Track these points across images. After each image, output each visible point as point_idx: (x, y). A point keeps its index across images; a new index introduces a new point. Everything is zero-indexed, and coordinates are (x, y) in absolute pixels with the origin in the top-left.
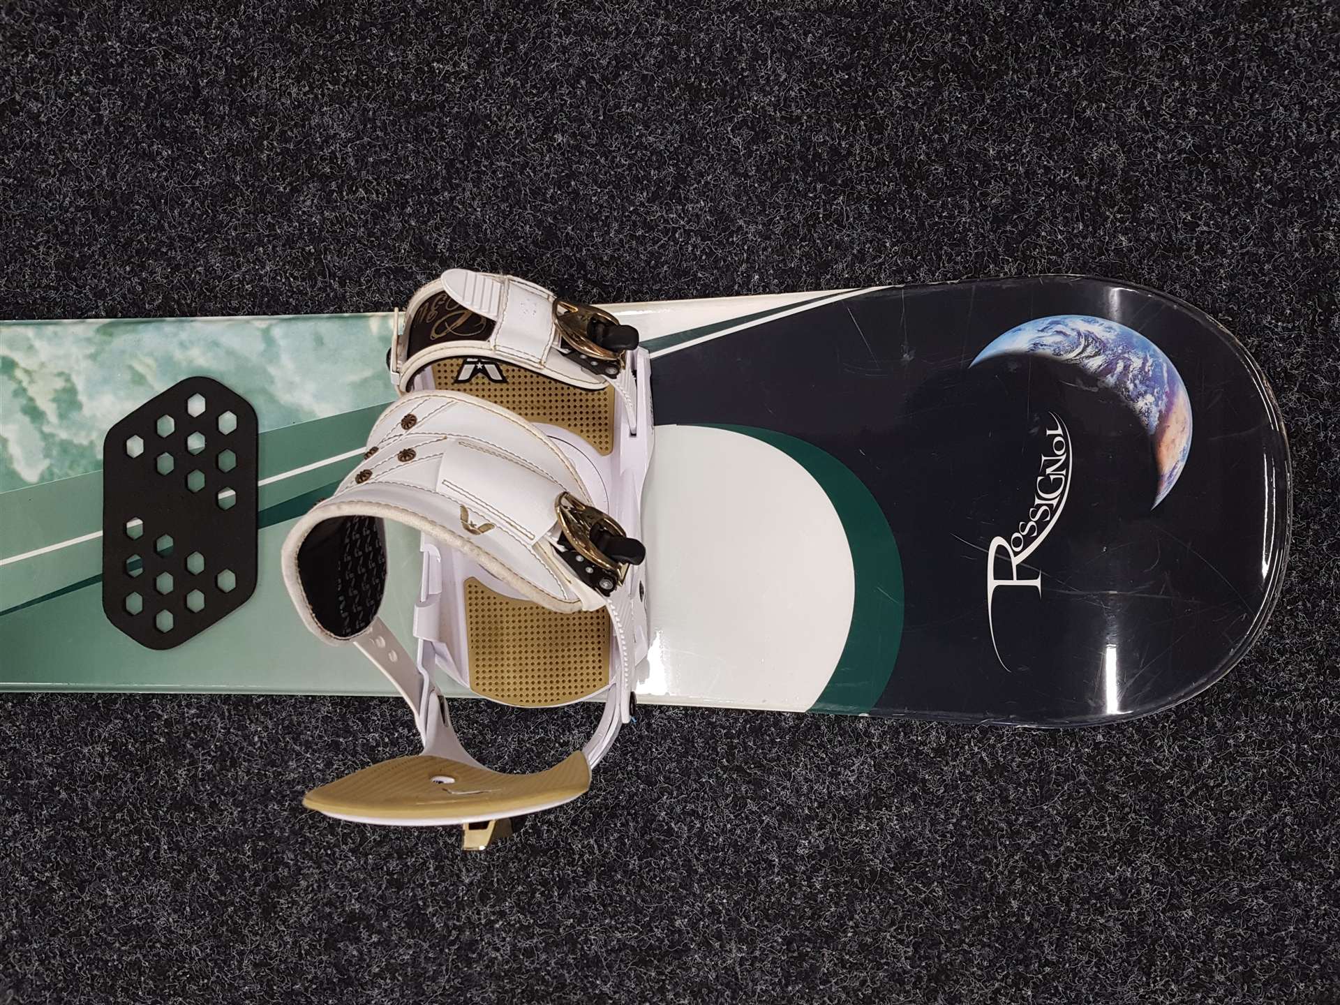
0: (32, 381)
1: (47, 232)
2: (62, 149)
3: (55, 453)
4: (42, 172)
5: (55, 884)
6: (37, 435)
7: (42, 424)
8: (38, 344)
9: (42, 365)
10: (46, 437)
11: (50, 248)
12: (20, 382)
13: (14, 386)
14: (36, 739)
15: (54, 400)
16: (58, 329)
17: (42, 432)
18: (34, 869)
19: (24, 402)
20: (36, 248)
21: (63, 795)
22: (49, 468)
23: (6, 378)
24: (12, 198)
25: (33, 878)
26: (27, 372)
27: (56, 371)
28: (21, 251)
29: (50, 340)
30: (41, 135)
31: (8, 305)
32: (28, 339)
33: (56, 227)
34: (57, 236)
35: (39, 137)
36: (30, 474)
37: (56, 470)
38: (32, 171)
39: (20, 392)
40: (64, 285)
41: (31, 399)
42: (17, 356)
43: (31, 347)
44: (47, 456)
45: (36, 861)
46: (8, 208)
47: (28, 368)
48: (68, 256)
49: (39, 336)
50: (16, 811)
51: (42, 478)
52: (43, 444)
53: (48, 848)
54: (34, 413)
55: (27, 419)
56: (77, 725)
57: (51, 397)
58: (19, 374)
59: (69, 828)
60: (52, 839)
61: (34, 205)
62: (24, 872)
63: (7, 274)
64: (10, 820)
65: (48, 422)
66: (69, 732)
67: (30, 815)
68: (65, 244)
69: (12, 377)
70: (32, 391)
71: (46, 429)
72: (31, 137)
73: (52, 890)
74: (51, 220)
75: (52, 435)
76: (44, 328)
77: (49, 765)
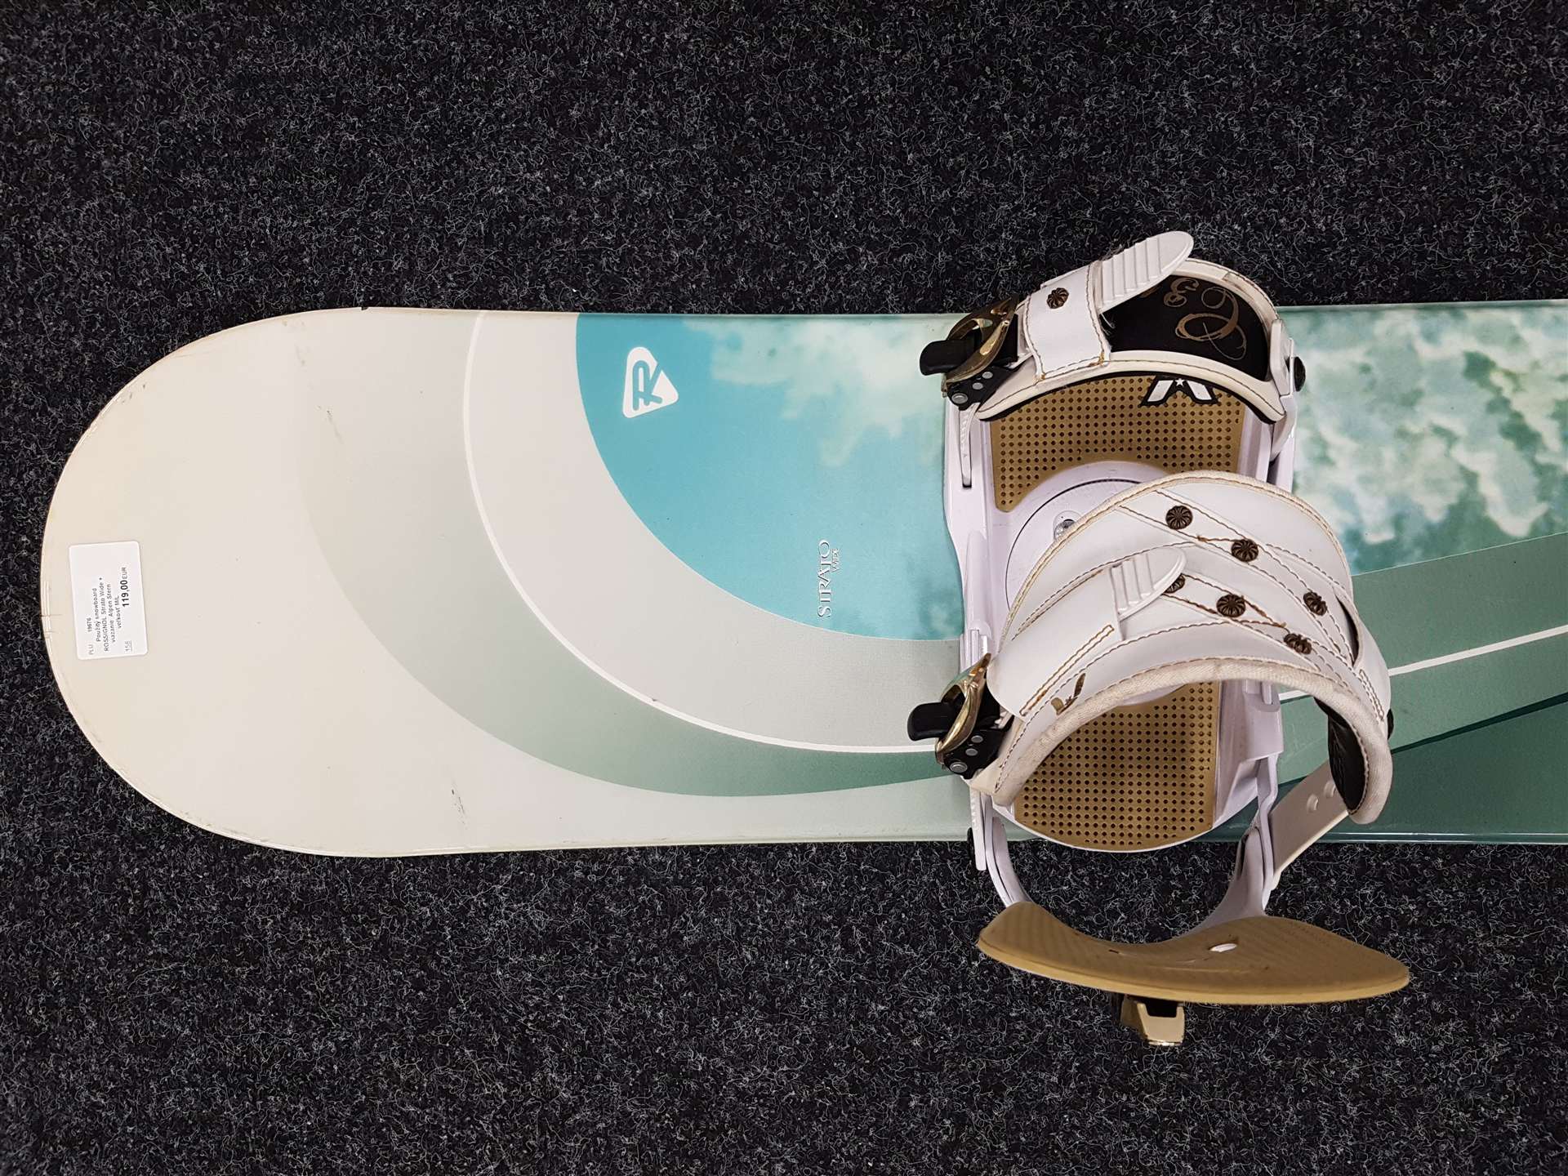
0: (1518, 389)
1: (1504, 174)
2: (1524, 54)
3: (1555, 493)
4: (1493, 89)
5: (1515, 1125)
6: (1527, 468)
7: (1535, 451)
8: (1527, 334)
9: (1536, 365)
10: (1541, 470)
11: (1507, 197)
12: (1499, 390)
13: (1487, 396)
14: (1482, 912)
15: (1554, 416)
16: (1559, 312)
17: (1534, 463)
18: (1478, 1101)
19: (1505, 419)
20: (1488, 196)
21: (1529, 994)
22: (1547, 516)
23: (1474, 384)
24: (1443, 127)
25: (1475, 1116)
26: (1509, 374)
27: (1557, 374)
28: (1461, 203)
29: (1547, 329)
30: (1491, 35)
31: (1440, 281)
32: (1512, 327)
33: (1517, 168)
34: (1517, 180)
35: (1489, 39)
36: (1515, 524)
37: (1558, 519)
38: (1475, 87)
39: (1499, 404)
40: (1532, 251)
41: (1518, 415)
42: (1494, 353)
43: (1516, 340)
44: (1543, 497)
45: (1482, 1091)
46: (1440, 141)
47: (1513, 370)
48: (1538, 208)
49: (1533, 323)
50: (1448, 1017)
51: (1535, 529)
52: (1536, 480)
53: (1503, 1073)
54: (1521, 435)
55: (1510, 445)
56: (1551, 893)
57: (1551, 410)
58: (1497, 378)
59: (1534, 1044)
60: (1507, 1059)
61: (1480, 138)
62: (1464, 1106)
63: (1438, 236)
64: (1438, 1029)
65: (1545, 449)
66: (1536, 902)
67: (1471, 1024)
68: (1534, 192)
69: (1486, 384)
70: (1518, 404)
71: (1542, 459)
72: (1475, 37)
73: (1510, 1134)
74: (1511, 156)
75: (1551, 468)
76: (1536, 311)
77: (1503, 950)
